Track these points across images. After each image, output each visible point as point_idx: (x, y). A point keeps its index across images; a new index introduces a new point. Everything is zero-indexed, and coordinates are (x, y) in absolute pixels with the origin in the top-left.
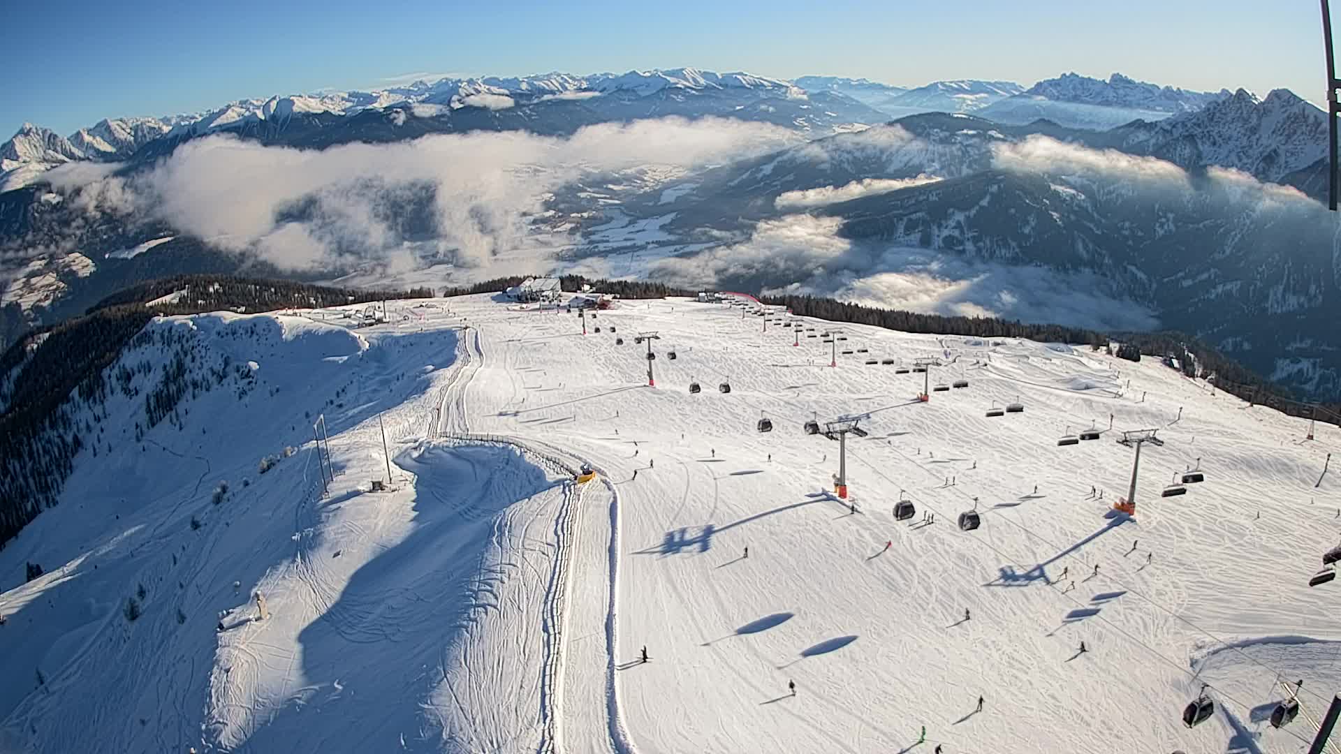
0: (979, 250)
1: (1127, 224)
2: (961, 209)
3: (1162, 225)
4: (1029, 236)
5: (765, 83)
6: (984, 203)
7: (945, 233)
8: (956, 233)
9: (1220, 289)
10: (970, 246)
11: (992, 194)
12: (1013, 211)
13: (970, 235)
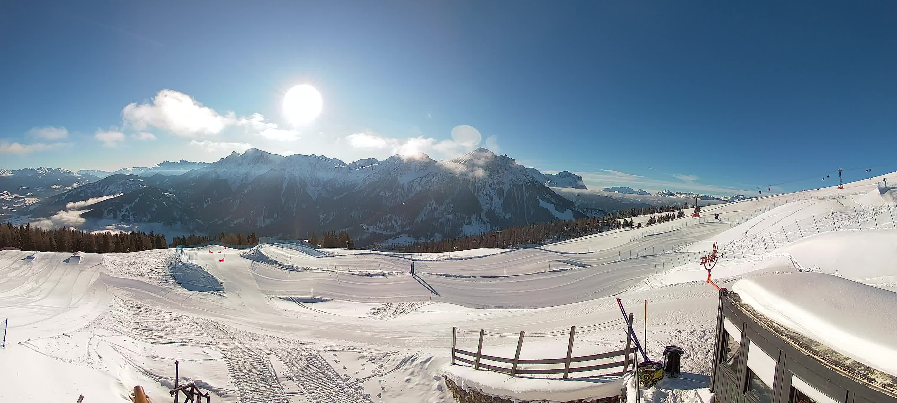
0: (135, 219)
1: (192, 204)
2: (128, 204)
3: (206, 203)
4: (155, 211)
5: (68, 172)
6: (137, 201)
7: (122, 213)
8: (127, 213)
9: (235, 222)
10: (131, 218)
11: (139, 197)
12: (148, 203)
13: (132, 213)
